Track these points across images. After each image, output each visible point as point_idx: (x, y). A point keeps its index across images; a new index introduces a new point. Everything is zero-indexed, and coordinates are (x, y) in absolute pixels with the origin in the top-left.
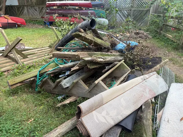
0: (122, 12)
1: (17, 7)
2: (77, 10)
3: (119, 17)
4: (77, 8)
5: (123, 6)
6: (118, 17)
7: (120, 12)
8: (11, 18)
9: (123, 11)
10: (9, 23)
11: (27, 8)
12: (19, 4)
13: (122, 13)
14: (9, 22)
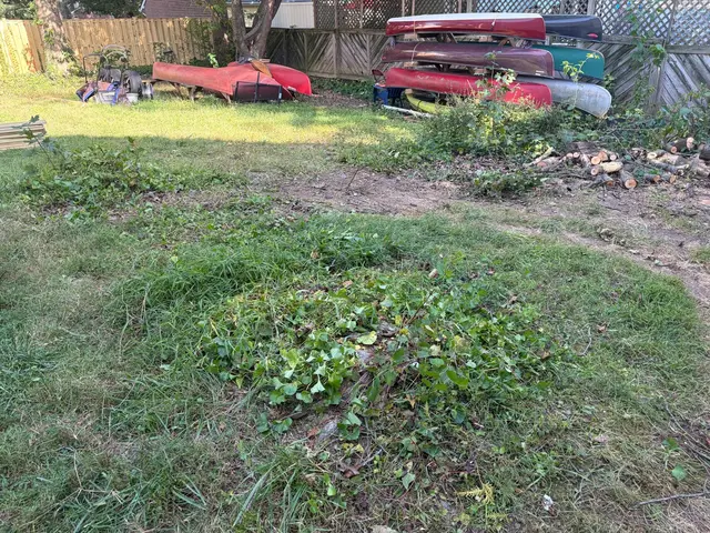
0: (691, 62)
1: (309, 36)
2: (486, 46)
3: (675, 80)
4: (483, 38)
5: (703, 34)
6: (668, 84)
7: (683, 63)
8: (271, 71)
9: (696, 59)
10: (259, 85)
11: (338, 39)
12: (316, 23)
13: (689, 66)
14: (261, 82)
